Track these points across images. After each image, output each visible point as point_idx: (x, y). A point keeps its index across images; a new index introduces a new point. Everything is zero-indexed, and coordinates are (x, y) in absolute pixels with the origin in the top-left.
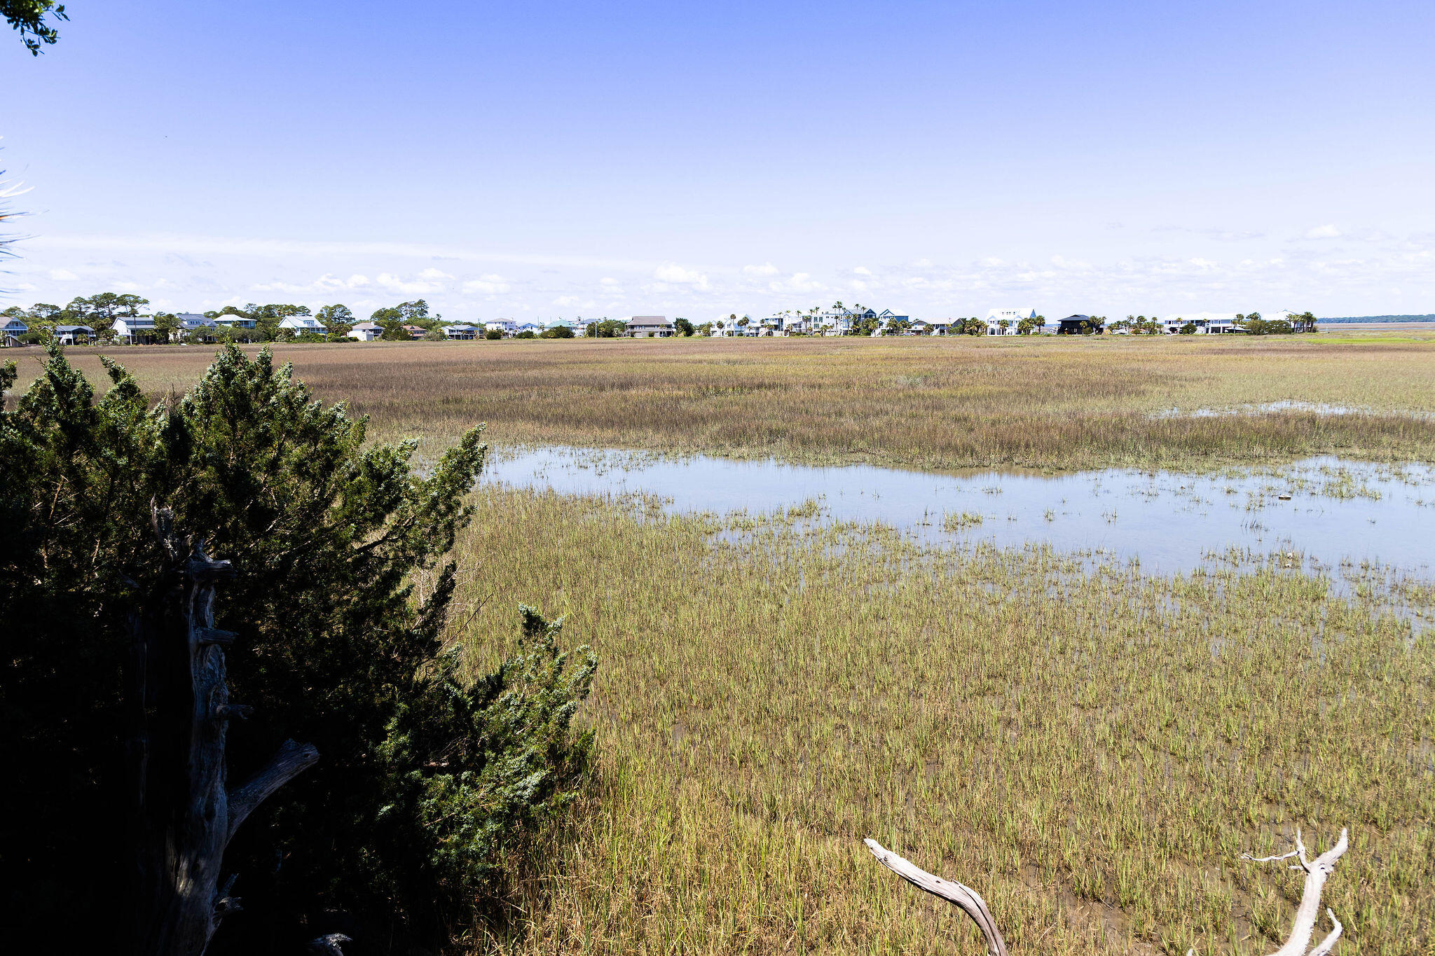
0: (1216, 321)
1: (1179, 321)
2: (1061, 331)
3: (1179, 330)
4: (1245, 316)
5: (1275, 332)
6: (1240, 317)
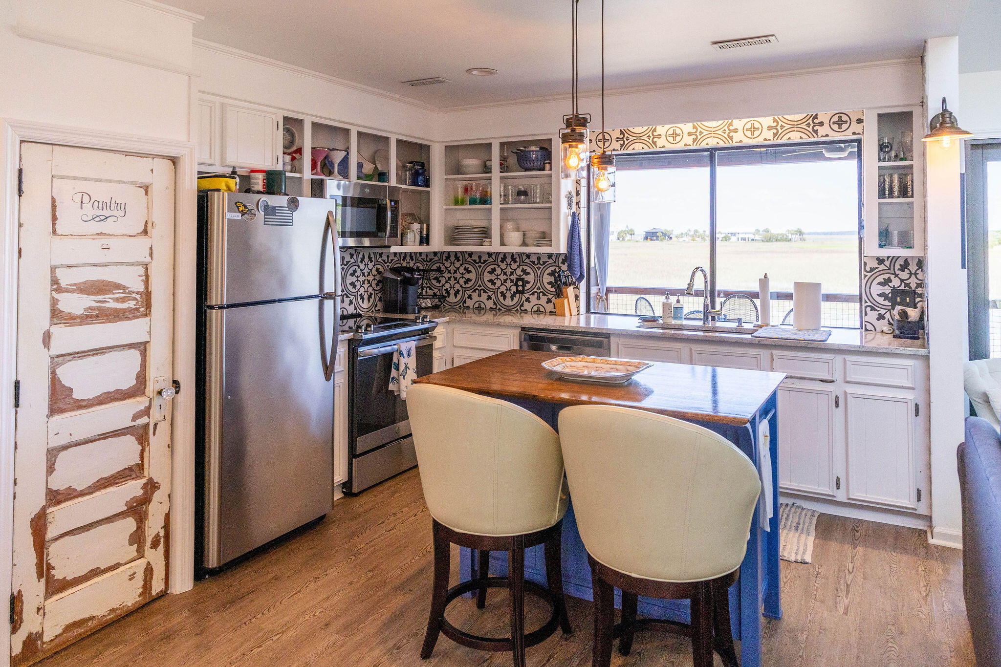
0: (743, 233)
2: (646, 238)
4: (761, 230)
5: (780, 241)
6: (758, 231)
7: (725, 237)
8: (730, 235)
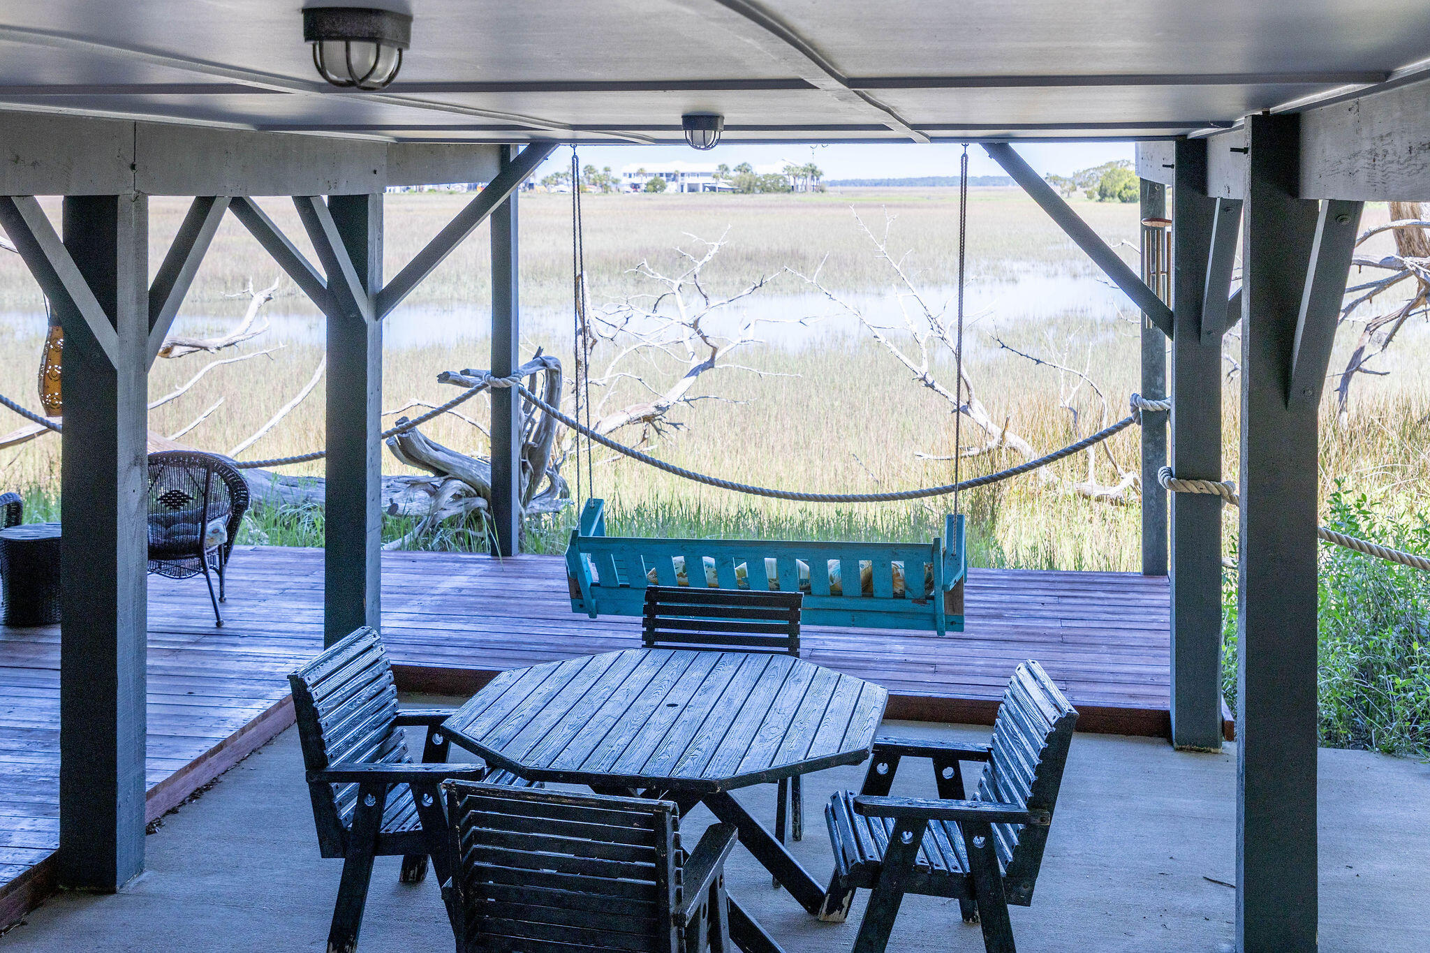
0: (693, 174)
1: (641, 173)
3: (643, 187)
4: (731, 168)
5: (769, 191)
6: (724, 168)
7: (652, 183)
8: (664, 178)
